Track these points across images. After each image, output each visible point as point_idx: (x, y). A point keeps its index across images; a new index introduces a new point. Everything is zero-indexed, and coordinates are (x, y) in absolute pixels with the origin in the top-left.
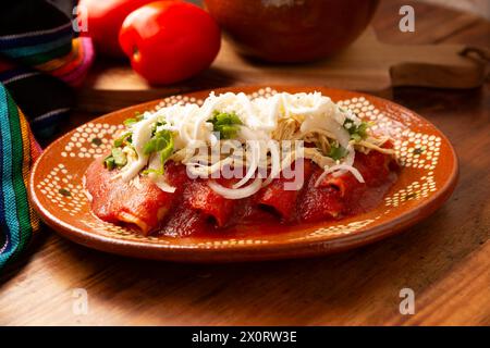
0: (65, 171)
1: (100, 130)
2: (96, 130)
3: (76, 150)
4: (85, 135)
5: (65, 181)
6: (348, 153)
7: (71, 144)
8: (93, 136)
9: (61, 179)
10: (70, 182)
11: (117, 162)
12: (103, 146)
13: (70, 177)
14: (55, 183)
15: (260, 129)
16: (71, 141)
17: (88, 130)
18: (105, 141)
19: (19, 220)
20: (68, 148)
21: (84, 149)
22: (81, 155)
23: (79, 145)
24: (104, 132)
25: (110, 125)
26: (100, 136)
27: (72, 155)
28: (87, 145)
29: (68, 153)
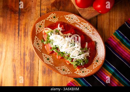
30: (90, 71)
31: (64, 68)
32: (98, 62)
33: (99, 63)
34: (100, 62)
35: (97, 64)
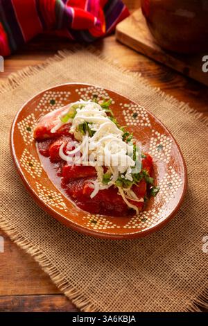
30: (79, 91)
31: (131, 121)
32: (51, 99)
33: (52, 96)
34: (49, 96)
35: (56, 96)
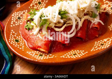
0: (14, 32)
1: (19, 14)
2: (18, 14)
3: (14, 23)
4: (15, 17)
5: (15, 36)
6: (98, 15)
7: (12, 22)
8: (17, 17)
9: (14, 35)
10: (17, 35)
11: (30, 28)
12: (21, 19)
13: (16, 34)
14: (13, 38)
15: (74, 14)
16: (12, 20)
17: (16, 15)
18: (21, 17)
19: (7, 54)
20: (12, 23)
21: (16, 22)
22: (16, 25)
23: (14, 21)
24: (20, 14)
25: (21, 11)
26: (19, 16)
27: (14, 25)
28: (17, 20)
29: (12, 25)
